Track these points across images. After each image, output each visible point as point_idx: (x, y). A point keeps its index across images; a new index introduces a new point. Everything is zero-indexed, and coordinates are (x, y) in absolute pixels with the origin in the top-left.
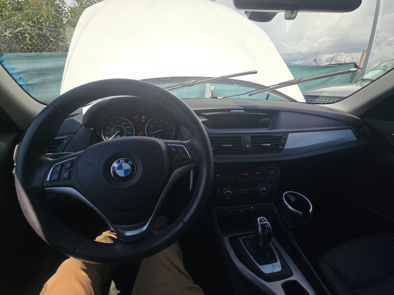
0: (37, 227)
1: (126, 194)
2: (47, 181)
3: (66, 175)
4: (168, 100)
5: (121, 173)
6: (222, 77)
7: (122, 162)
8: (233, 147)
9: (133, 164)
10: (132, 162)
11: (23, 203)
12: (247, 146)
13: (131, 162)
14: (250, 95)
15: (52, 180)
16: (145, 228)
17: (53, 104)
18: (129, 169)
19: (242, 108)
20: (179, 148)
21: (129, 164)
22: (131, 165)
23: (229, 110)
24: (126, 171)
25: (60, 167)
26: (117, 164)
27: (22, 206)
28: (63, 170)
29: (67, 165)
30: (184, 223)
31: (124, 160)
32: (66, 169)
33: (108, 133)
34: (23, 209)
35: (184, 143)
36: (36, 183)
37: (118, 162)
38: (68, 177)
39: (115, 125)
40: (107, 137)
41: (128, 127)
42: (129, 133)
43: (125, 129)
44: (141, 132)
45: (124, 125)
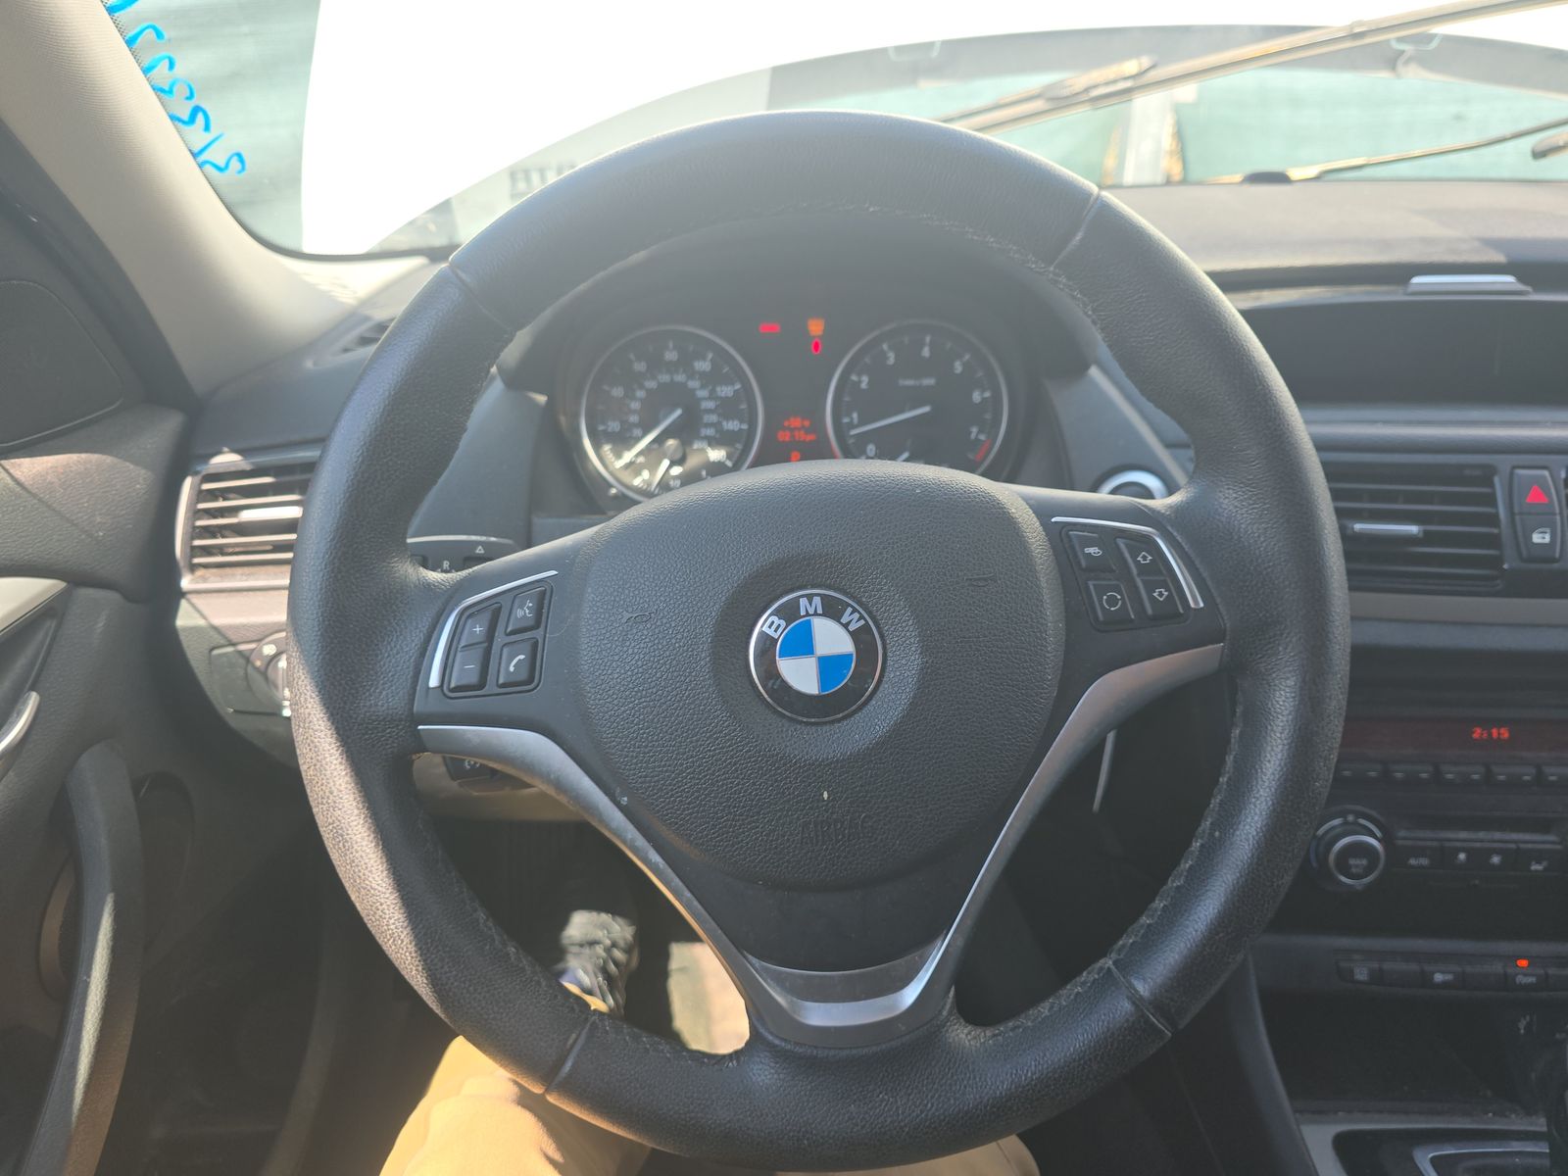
0: (390, 918)
1: (826, 795)
2: (428, 688)
3: (514, 664)
4: (1079, 236)
5: (801, 675)
6: (1351, 27)
7: (808, 614)
8: (1427, 539)
9: (867, 625)
10: (862, 617)
11: (331, 793)
12: (1537, 538)
13: (856, 616)
14: (1539, 154)
15: (453, 685)
16: (910, 994)
17: (457, 275)
18: (847, 657)
19: (1499, 258)
20: (1127, 545)
21: (846, 626)
22: (854, 635)
23: (1400, 273)
24: (829, 666)
25: (486, 617)
26: (783, 623)
27: (325, 808)
28: (500, 638)
29: (520, 613)
30: (1136, 1000)
31: (817, 600)
32: (514, 632)
33: (614, 426)
34: (330, 820)
35: (1150, 509)
36: (385, 698)
37: (789, 613)
38: (523, 675)
39: (654, 378)
40: (607, 448)
41: (726, 391)
42: (732, 425)
43: (710, 398)
44: (795, 422)
45: (703, 375)
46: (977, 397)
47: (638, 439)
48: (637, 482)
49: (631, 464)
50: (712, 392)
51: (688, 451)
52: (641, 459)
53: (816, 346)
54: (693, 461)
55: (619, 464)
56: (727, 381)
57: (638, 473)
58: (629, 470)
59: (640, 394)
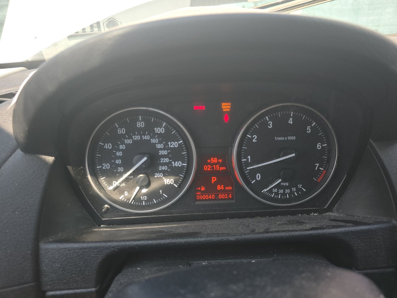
33: (106, 166)
39: (130, 137)
40: (102, 180)
41: (174, 145)
42: (178, 164)
43: (164, 149)
44: (214, 160)
45: (160, 135)
46: (319, 146)
47: (121, 174)
48: (121, 198)
49: (117, 188)
50: (166, 144)
51: (151, 179)
52: (124, 185)
53: (226, 118)
54: (154, 185)
55: (111, 188)
56: (175, 139)
57: (122, 193)
58: (116, 191)
59: (122, 147)
